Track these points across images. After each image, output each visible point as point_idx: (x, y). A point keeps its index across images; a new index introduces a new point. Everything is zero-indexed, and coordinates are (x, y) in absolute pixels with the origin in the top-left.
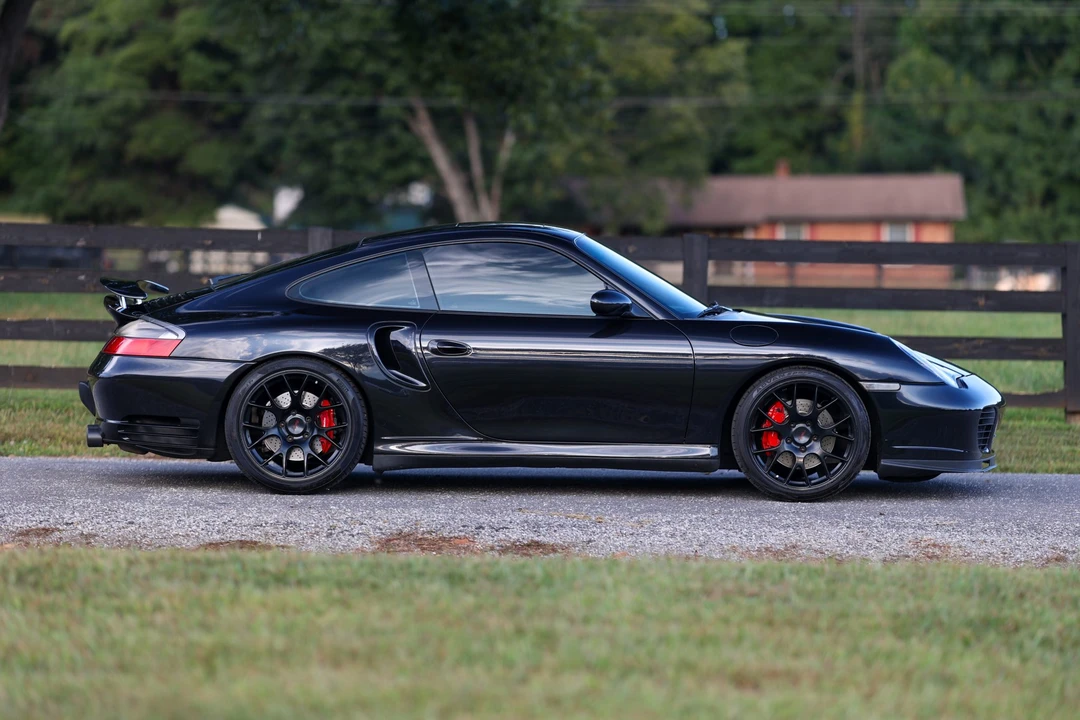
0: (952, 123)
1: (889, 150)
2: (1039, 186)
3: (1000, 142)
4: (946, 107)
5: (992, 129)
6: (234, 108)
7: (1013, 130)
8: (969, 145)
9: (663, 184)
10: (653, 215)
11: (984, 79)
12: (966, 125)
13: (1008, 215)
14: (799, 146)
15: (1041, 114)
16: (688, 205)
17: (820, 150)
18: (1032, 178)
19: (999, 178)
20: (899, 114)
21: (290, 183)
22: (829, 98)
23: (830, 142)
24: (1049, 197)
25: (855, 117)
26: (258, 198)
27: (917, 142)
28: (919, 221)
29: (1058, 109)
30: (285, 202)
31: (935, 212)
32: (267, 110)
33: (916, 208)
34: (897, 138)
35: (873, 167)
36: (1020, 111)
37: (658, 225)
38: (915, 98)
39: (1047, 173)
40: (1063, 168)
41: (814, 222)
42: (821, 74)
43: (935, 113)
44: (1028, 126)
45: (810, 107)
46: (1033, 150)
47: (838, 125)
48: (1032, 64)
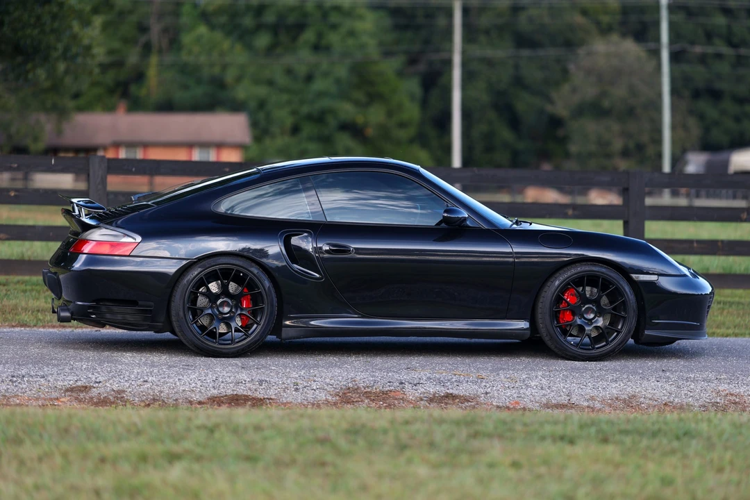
0: (230, 76)
1: (179, 96)
2: (289, 121)
3: (262, 91)
4: (225, 67)
5: (257, 81)
7: (270, 83)
8: (241, 93)
9: (43, 118)
10: (36, 139)
11: (249, 47)
12: (239, 79)
13: (268, 142)
14: (111, 91)
15: (289, 72)
16: (59, 132)
17: (125, 94)
18: (284, 116)
19: (261, 116)
20: (186, 70)
22: (133, 58)
23: (133, 89)
24: (295, 130)
25: (152, 73)
27: (199, 91)
28: (220, 146)
29: (302, 70)
31: (229, 139)
33: (217, 137)
34: (186, 87)
35: (167, 106)
36: (275, 70)
37: (41, 146)
38: (203, 59)
39: (294, 113)
40: (305, 110)
41: (146, 145)
42: (126, 41)
43: (217, 70)
44: (281, 80)
45: (119, 64)
46: (285, 97)
47: (140, 77)
48: (284, 38)
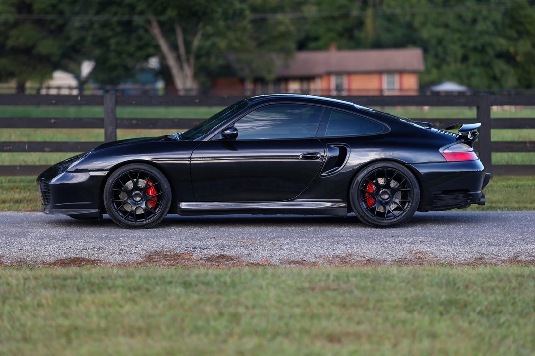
0: (417, 23)
1: (386, 37)
2: (460, 53)
3: (440, 32)
4: (413, 15)
5: (436, 26)
6: (60, 21)
7: (446, 26)
8: (425, 34)
9: (274, 56)
10: (270, 72)
12: (423, 24)
13: (445, 68)
14: (341, 35)
15: (460, 17)
16: (287, 66)
17: (351, 37)
18: (456, 49)
19: (440, 49)
20: (390, 19)
21: (89, 58)
22: (355, 13)
23: (356, 33)
24: (465, 59)
25: (368, 21)
26: (72, 66)
27: (399, 32)
28: (402, 72)
29: (468, 16)
30: (86, 68)
31: (409, 68)
32: (77, 22)
33: (400, 65)
34: (389, 31)
35: (378, 45)
36: (450, 17)
37: (271, 77)
38: (398, 11)
39: (463, 47)
40: (471, 44)
43: (408, 18)
44: (454, 23)
45: (346, 16)
46: (457, 36)
47: (360, 24)
